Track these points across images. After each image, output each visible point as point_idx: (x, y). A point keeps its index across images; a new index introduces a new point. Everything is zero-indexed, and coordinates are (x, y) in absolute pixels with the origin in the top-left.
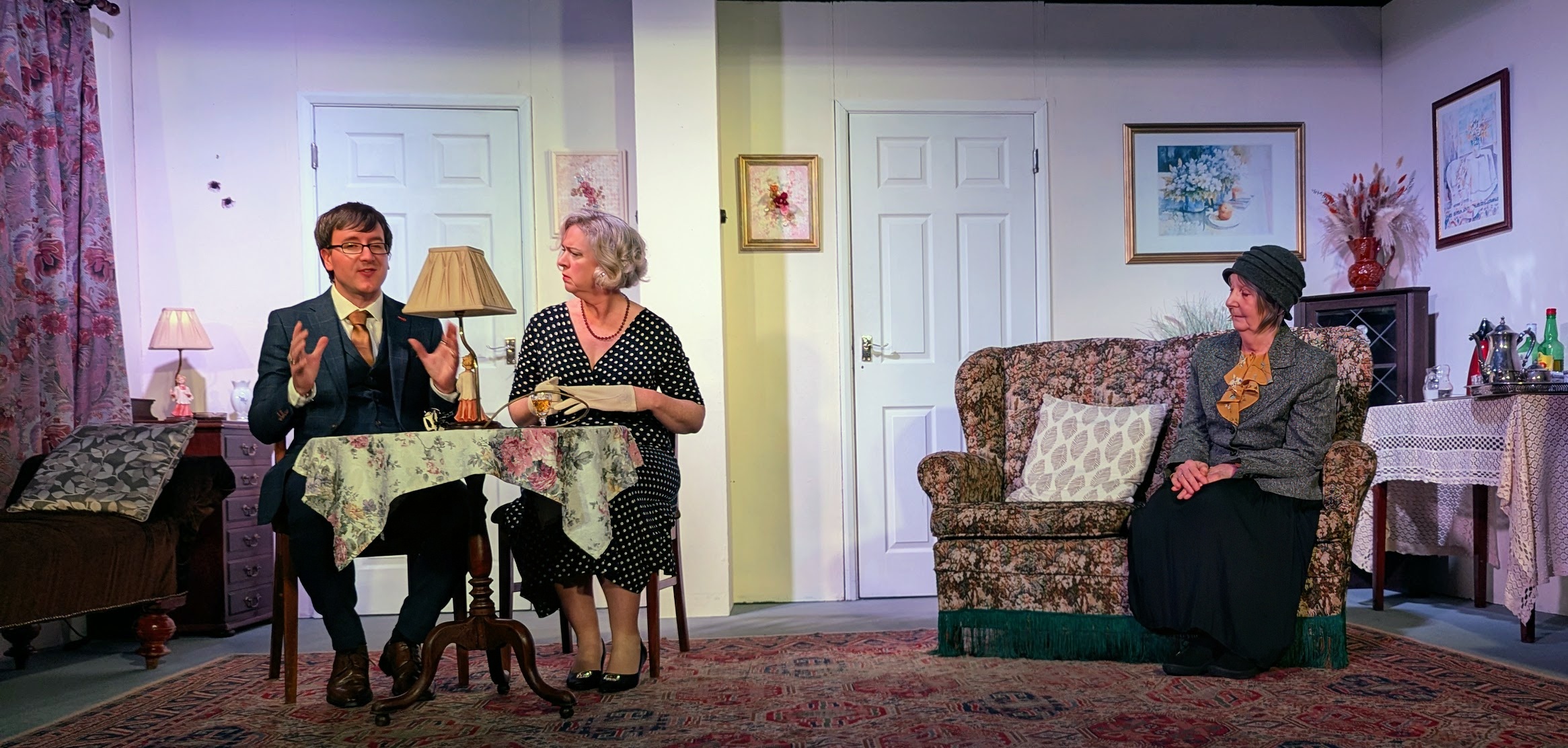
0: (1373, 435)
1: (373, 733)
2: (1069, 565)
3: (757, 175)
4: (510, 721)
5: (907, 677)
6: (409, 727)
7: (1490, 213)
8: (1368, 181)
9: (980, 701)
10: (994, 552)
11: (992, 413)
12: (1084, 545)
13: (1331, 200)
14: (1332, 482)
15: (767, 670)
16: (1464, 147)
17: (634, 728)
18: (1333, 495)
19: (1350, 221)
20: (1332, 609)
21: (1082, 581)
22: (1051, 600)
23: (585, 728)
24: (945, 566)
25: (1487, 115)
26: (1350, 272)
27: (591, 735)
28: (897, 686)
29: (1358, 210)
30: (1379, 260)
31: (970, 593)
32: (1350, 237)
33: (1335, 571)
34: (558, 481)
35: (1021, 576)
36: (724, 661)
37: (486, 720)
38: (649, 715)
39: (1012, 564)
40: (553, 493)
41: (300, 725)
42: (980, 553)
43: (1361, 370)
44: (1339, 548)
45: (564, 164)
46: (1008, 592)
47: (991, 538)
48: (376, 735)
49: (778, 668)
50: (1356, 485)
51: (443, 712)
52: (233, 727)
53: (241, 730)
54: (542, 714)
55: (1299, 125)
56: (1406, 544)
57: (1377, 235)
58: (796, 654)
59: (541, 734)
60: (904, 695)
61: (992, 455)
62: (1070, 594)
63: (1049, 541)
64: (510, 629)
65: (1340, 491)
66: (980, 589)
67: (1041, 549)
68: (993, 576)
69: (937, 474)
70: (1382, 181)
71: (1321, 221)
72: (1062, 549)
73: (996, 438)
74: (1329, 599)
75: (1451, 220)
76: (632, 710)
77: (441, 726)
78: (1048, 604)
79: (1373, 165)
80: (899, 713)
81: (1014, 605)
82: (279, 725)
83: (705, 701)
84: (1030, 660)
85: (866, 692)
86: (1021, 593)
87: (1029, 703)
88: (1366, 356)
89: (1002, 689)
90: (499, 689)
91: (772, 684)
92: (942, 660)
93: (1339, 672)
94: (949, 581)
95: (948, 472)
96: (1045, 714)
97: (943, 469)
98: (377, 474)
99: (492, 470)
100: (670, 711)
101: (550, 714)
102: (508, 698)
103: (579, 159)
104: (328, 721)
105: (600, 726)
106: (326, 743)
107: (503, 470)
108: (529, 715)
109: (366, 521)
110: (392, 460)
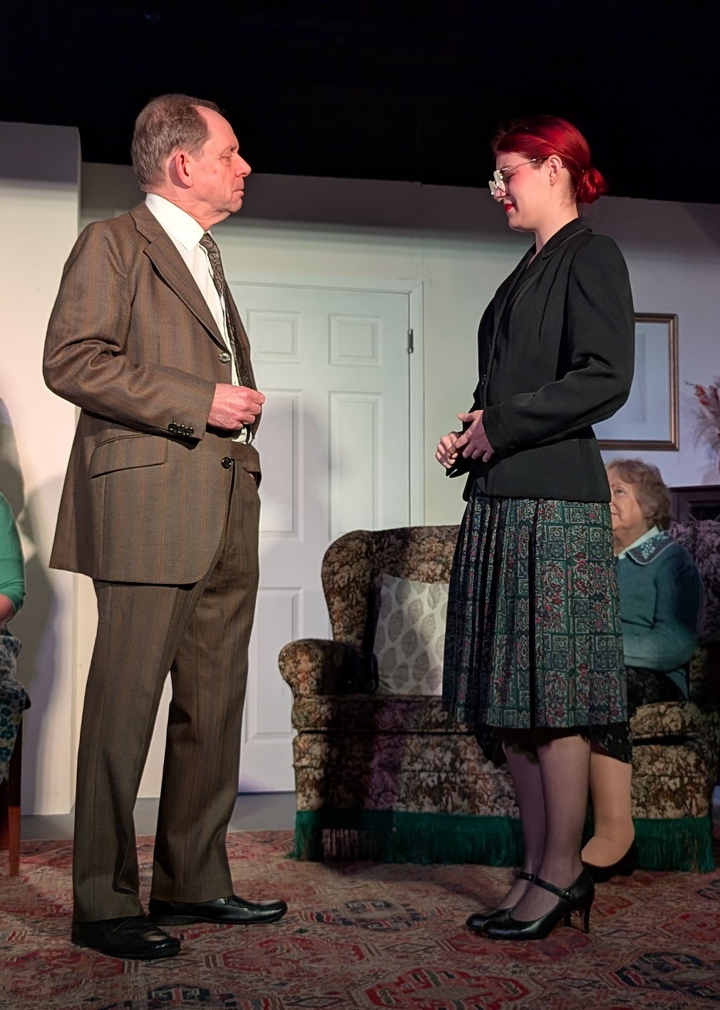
2: (434, 762)
9: (335, 910)
11: (360, 598)
12: (450, 741)
13: (703, 392)
20: (699, 811)
21: (447, 779)
24: (305, 762)
46: (370, 791)
55: (672, 316)
61: (359, 642)
62: (434, 793)
67: (406, 745)
69: (299, 662)
71: (693, 412)
72: (427, 745)
73: (365, 625)
74: (696, 799)
78: (412, 804)
81: (376, 805)
87: (386, 913)
92: (299, 865)
94: (307, 778)
95: (311, 661)
96: (401, 925)
97: (305, 658)
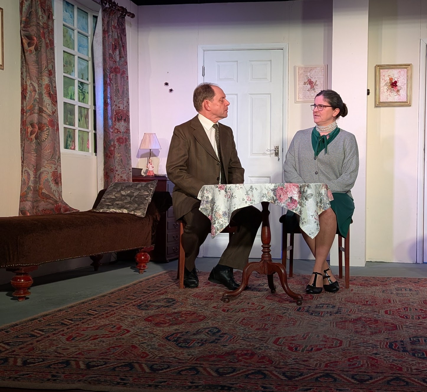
1: (224, 305)
3: (384, 74)
4: (276, 305)
6: (237, 304)
15: (383, 291)
17: (328, 312)
23: (307, 311)
27: (310, 313)
34: (298, 206)
36: (364, 286)
38: (334, 307)
40: (296, 211)
41: (196, 300)
45: (301, 71)
48: (225, 306)
49: (388, 291)
52: (172, 299)
53: (174, 300)
58: (396, 285)
64: (277, 266)
76: (327, 304)
77: (250, 305)
82: (188, 299)
83: (357, 303)
90: (271, 291)
91: (386, 298)
98: (228, 201)
99: (271, 201)
100: (342, 307)
101: (293, 304)
102: (275, 295)
103: (307, 69)
104: (206, 299)
105: (313, 310)
106: (206, 308)
107: (276, 200)
108: (284, 303)
109: (223, 220)
110: (234, 195)
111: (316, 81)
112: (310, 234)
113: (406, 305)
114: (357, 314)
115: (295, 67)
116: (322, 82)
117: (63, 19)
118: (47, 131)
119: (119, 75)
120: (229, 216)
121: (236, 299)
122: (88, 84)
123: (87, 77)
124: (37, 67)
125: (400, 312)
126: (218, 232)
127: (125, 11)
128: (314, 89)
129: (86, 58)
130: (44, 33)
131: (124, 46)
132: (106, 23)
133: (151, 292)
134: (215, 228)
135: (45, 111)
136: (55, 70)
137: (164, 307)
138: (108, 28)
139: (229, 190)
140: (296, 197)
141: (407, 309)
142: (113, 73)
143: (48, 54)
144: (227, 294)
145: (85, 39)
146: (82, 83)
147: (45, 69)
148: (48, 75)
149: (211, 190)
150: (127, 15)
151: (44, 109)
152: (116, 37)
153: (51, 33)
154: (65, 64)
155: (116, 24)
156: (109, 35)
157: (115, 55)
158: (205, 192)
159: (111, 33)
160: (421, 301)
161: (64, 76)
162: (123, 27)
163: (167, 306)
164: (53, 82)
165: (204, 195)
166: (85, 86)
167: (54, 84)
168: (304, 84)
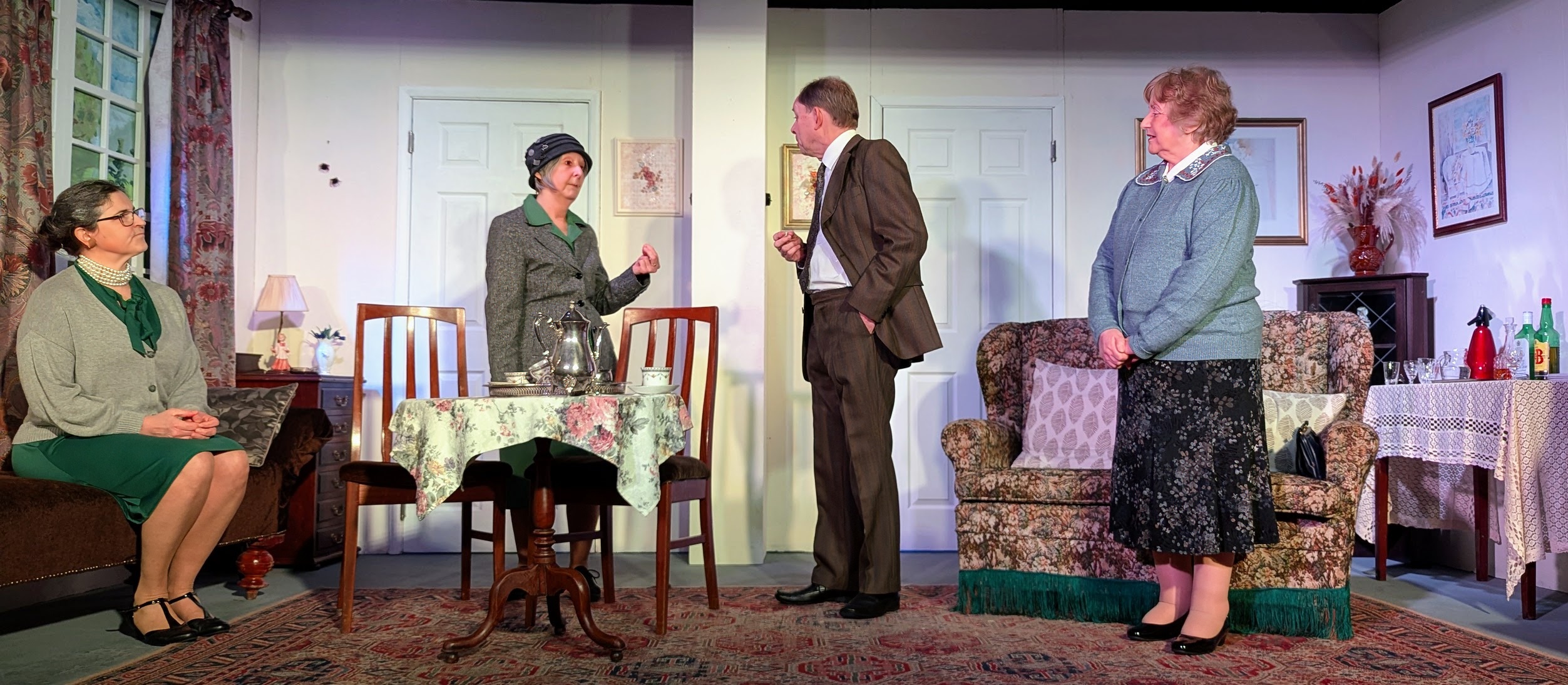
0: (1373, 413)
1: (444, 669)
2: (1083, 530)
3: (799, 163)
4: (566, 663)
5: (930, 633)
6: (475, 665)
7: (1486, 206)
8: (1368, 172)
9: (999, 660)
10: (1013, 516)
11: (1011, 383)
12: (1098, 512)
13: (1332, 190)
14: (1335, 460)
15: (799, 620)
16: (1460, 144)
17: (678, 674)
18: (1336, 473)
19: (1350, 210)
20: (1337, 582)
21: (1095, 547)
22: (1066, 563)
23: (633, 672)
24: (966, 527)
25: (1481, 115)
26: (1351, 257)
27: (639, 680)
28: (920, 642)
29: (1357, 200)
30: (1378, 246)
31: (989, 554)
32: (1351, 225)
33: (1339, 546)
34: (615, 444)
35: (1038, 540)
36: (759, 609)
37: (544, 661)
38: (691, 661)
39: (1030, 528)
40: (609, 455)
41: (380, 659)
42: (999, 516)
43: (1362, 354)
44: (1343, 523)
45: (628, 151)
46: (1025, 555)
47: (1010, 502)
48: (447, 672)
49: (809, 619)
50: (1359, 464)
51: (506, 651)
52: (322, 659)
53: (328, 662)
54: (595, 657)
55: (1300, 121)
56: (1408, 519)
57: (1376, 223)
59: (594, 676)
60: (927, 651)
61: (1011, 423)
62: (1083, 559)
63: (1065, 507)
64: (569, 577)
65: (1344, 468)
66: (998, 551)
67: (1057, 515)
68: (1012, 539)
69: (959, 440)
70: (1380, 174)
71: (1322, 208)
72: (1077, 515)
73: (1015, 407)
74: (1334, 572)
75: (1449, 210)
76: (676, 656)
77: (505, 665)
78: (1063, 567)
79: (1372, 159)
80: (922, 670)
81: (1031, 567)
82: (361, 659)
83: (743, 651)
84: (1046, 620)
85: (892, 647)
86: (1037, 556)
87: (1046, 665)
88: (1368, 341)
89: (1020, 649)
90: (556, 630)
91: (804, 635)
92: (962, 616)
93: (1344, 644)
94: (969, 542)
95: (970, 439)
96: (1059, 677)
97: (965, 436)
98: (457, 435)
99: (554, 435)
100: (710, 660)
101: (603, 658)
102: (564, 640)
103: (640, 147)
104: (404, 657)
105: (647, 670)
106: (403, 678)
107: (566, 433)
108: (583, 658)
109: (446, 477)
110: (470, 423)
111: (660, 172)
112: (640, 507)
113: (843, 651)
114: (741, 675)
115: (614, 142)
116: (672, 175)
117: (78, 16)
118: (25, 273)
119: (210, 146)
120: (459, 469)
121: (475, 652)
122: (133, 164)
123: (131, 148)
124: (8, 126)
125: (831, 666)
126: (434, 505)
127: (229, 6)
128: (655, 189)
129: (131, 105)
130: (27, 51)
131: (224, 82)
132: (182, 29)
133: (271, 645)
134: (425, 497)
135: (22, 227)
136: (50, 133)
137: (302, 681)
138: (187, 41)
139: (461, 412)
140: (610, 425)
141: (845, 660)
142: (195, 140)
143: (36, 96)
144: (452, 644)
145: (129, 62)
146: (118, 162)
147: (27, 130)
148: (34, 145)
149: (418, 412)
150: (232, 15)
151: (20, 221)
152: (206, 62)
153: (44, 50)
154: (77, 118)
155: (206, 35)
156: (189, 57)
157: (200, 102)
158: (405, 415)
159: (192, 53)
160: (874, 639)
161: (73, 145)
162: (223, 41)
163: (311, 679)
164: (45, 158)
165: (402, 424)
166: (125, 168)
167: (47, 166)
168: (634, 178)
